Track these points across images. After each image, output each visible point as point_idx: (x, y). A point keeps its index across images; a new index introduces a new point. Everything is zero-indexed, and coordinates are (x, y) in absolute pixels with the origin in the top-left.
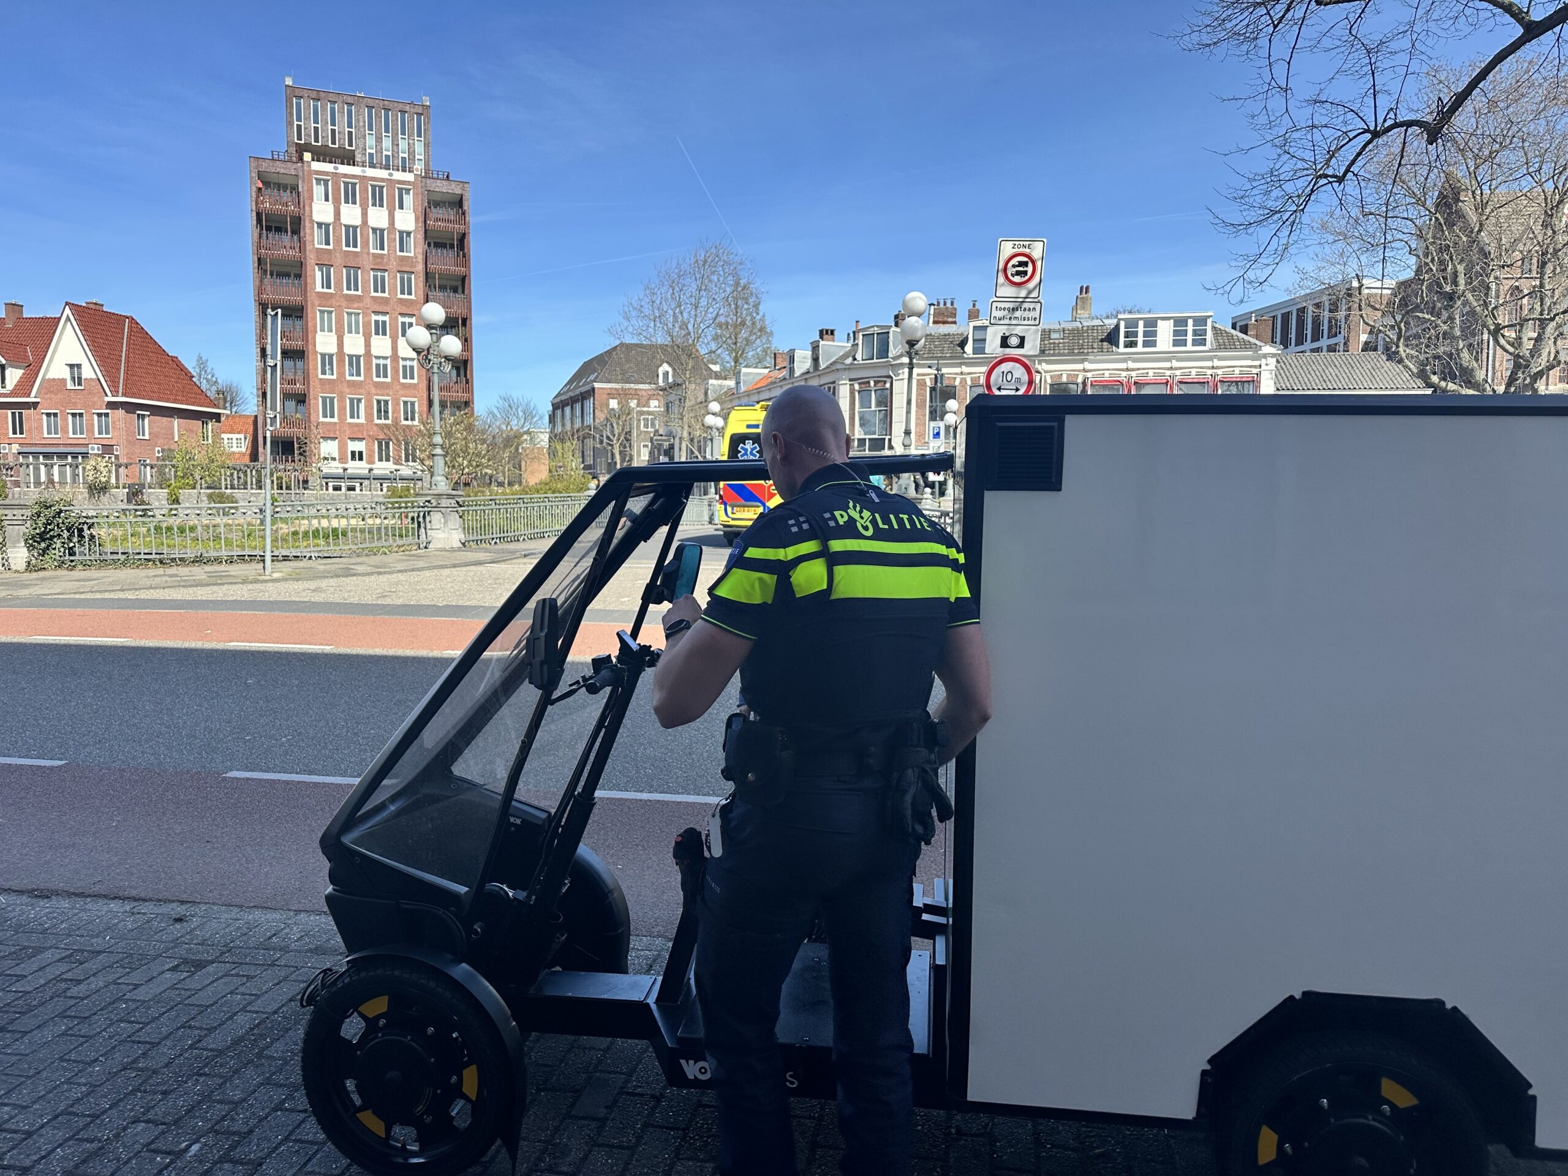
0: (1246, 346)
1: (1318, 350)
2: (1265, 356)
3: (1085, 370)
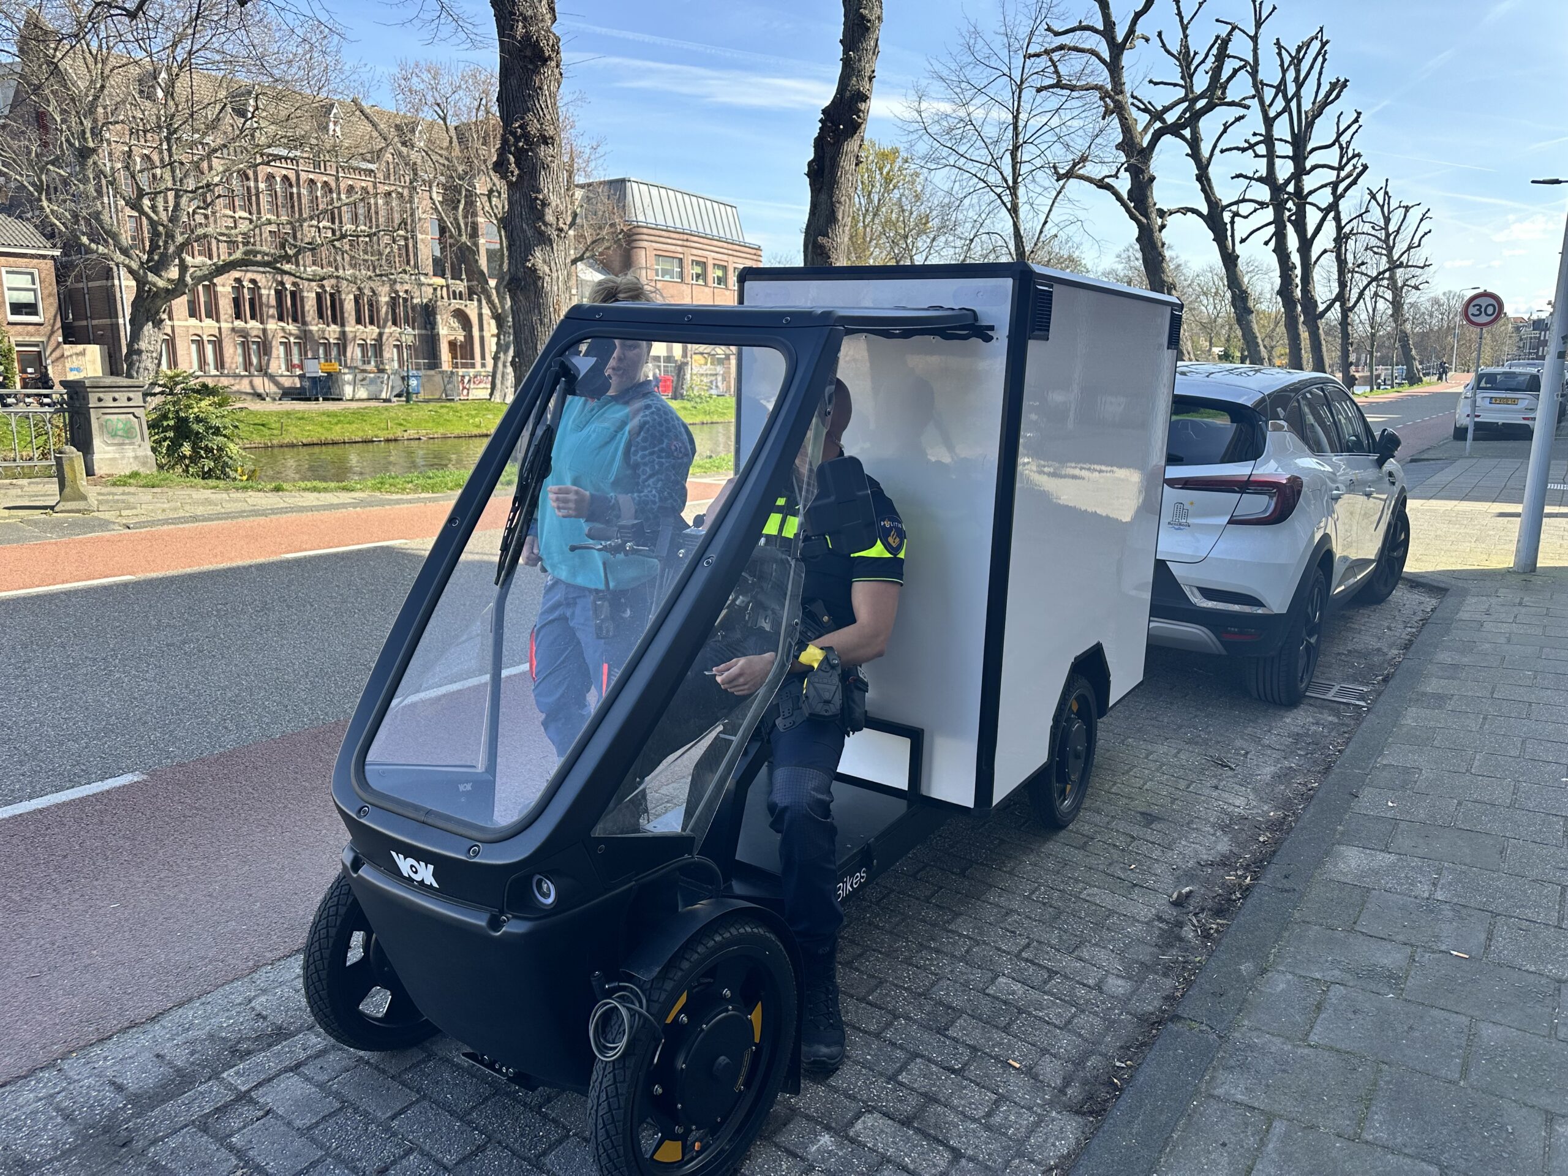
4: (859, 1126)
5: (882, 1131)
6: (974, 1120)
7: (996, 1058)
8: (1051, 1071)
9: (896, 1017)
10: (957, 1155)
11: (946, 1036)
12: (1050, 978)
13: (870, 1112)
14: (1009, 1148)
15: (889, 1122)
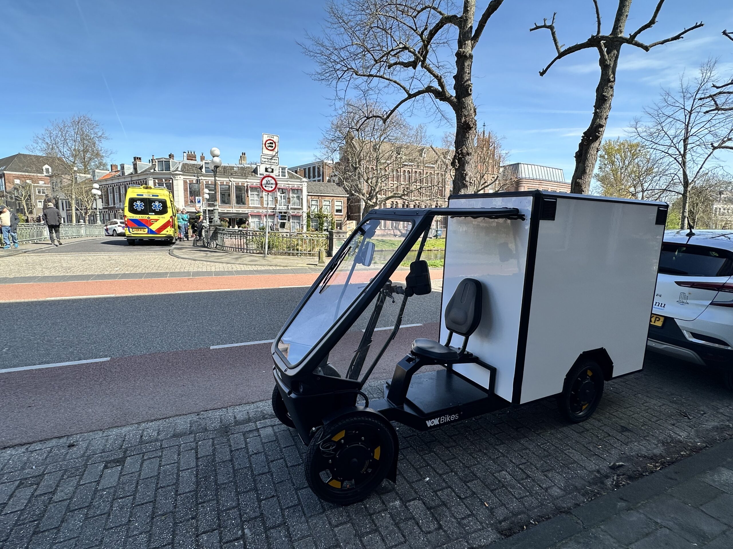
0: (298, 178)
1: (315, 181)
2: (304, 182)
3: (247, 182)
4: (412, 503)
5: (419, 508)
6: (455, 518)
7: (480, 500)
8: (501, 513)
9: (452, 472)
10: (440, 527)
11: (466, 485)
12: (526, 478)
13: (419, 500)
14: (463, 533)
15: (423, 506)
